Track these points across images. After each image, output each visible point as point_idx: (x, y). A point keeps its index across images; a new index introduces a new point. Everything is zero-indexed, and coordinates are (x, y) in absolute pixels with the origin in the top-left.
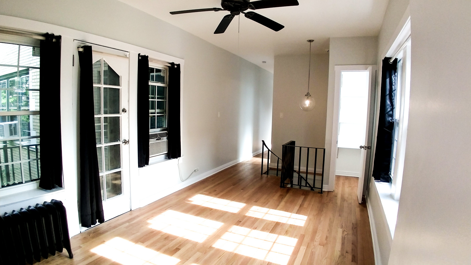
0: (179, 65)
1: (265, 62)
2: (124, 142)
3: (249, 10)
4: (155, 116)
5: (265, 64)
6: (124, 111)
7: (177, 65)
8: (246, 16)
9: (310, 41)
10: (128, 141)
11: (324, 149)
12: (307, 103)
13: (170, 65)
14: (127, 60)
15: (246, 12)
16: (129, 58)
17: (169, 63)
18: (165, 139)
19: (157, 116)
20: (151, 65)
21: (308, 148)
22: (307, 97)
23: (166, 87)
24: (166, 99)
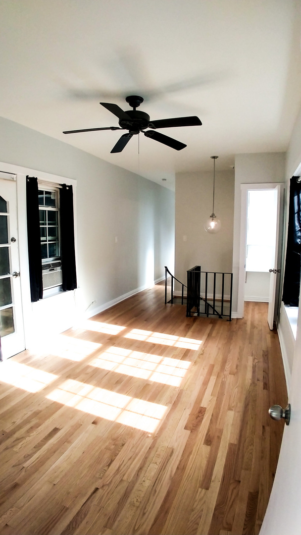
0: (71, 186)
1: (165, 180)
2: (15, 275)
3: (148, 129)
4: (47, 244)
5: (165, 181)
6: (13, 240)
7: (68, 186)
8: (145, 135)
9: (214, 157)
10: (19, 274)
11: (232, 274)
12: (213, 225)
13: (61, 187)
14: (14, 184)
15: (145, 130)
16: (16, 181)
17: (60, 185)
18: (59, 270)
19: (49, 244)
20: (41, 187)
21: (215, 274)
22: (212, 218)
23: (58, 212)
24: (58, 225)
